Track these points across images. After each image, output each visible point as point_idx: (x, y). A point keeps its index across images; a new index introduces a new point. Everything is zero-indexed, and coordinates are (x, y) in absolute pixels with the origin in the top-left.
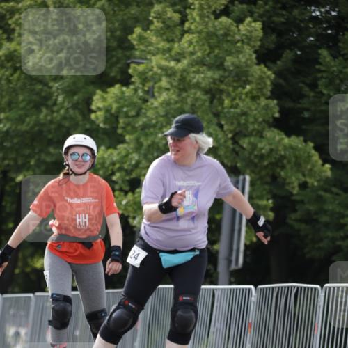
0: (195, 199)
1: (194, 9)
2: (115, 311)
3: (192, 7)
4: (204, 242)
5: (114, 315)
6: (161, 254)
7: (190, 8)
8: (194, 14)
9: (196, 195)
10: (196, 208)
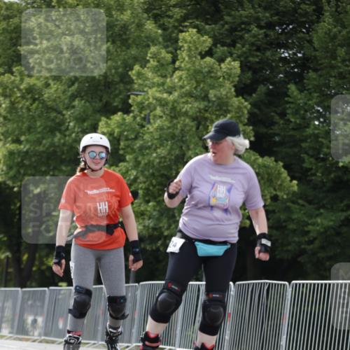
0: (228, 194)
1: (183, 51)
2: (160, 295)
3: (182, 49)
4: (235, 237)
5: (159, 299)
6: (196, 243)
7: (180, 49)
8: (183, 55)
9: (229, 190)
10: (227, 201)
